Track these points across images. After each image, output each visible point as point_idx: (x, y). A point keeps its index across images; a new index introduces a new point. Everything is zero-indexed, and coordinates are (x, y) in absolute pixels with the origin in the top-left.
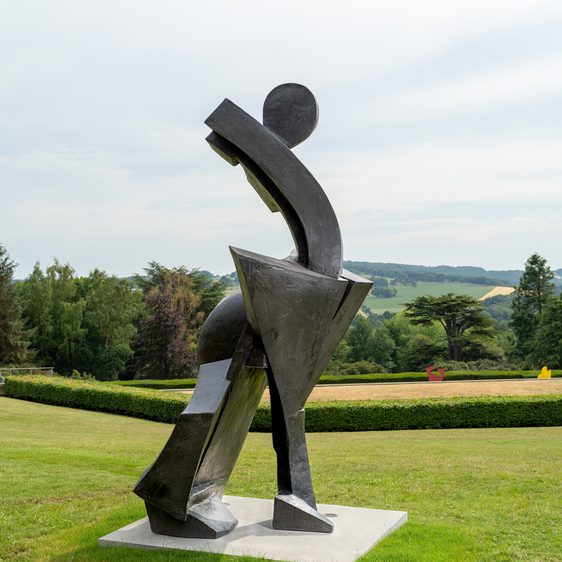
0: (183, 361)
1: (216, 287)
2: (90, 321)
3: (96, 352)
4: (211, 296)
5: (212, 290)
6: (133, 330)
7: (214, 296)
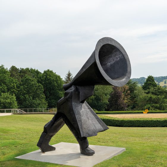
0: (122, 106)
1: (134, 83)
2: (96, 94)
3: (98, 103)
4: (133, 86)
5: (133, 84)
6: (109, 97)
7: (134, 86)
